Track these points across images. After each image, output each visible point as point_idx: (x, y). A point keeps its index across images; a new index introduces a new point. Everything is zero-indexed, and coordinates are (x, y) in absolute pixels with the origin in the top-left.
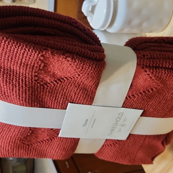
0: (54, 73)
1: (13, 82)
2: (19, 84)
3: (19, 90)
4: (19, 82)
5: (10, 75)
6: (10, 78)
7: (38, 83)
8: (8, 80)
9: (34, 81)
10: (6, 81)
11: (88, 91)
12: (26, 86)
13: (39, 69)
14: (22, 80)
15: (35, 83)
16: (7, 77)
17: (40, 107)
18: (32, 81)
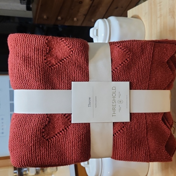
0: (56, 56)
1: (30, 66)
2: (35, 66)
3: (35, 71)
4: (35, 65)
5: (29, 61)
6: (28, 63)
7: (47, 65)
8: (27, 64)
9: (44, 64)
10: (26, 65)
11: (83, 68)
12: (39, 68)
13: (47, 53)
14: (37, 63)
15: (45, 66)
16: (26, 63)
17: (51, 89)
18: (43, 64)
